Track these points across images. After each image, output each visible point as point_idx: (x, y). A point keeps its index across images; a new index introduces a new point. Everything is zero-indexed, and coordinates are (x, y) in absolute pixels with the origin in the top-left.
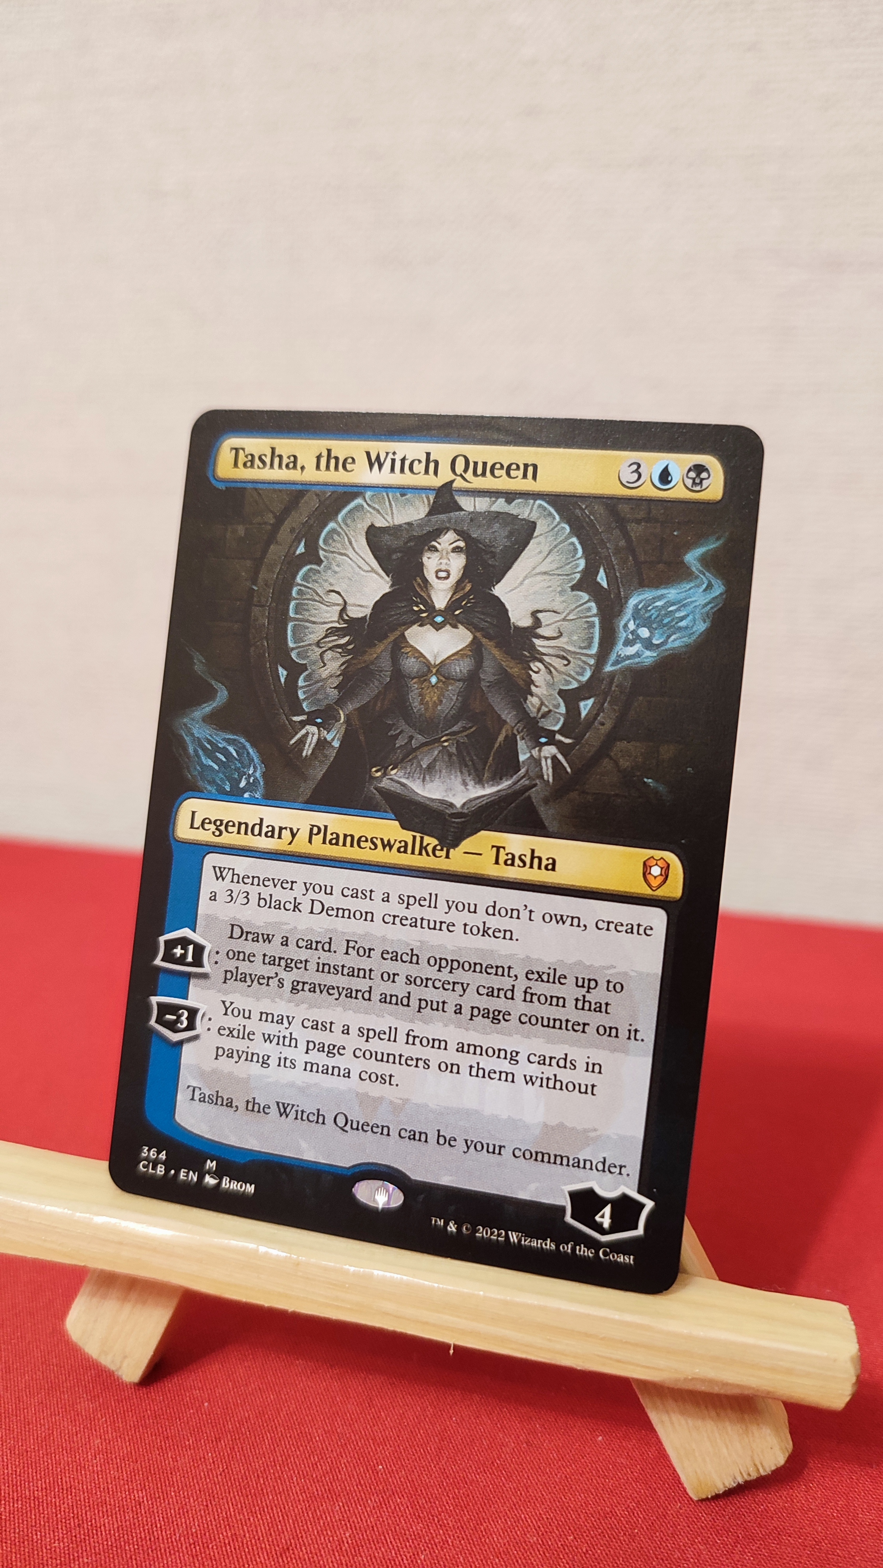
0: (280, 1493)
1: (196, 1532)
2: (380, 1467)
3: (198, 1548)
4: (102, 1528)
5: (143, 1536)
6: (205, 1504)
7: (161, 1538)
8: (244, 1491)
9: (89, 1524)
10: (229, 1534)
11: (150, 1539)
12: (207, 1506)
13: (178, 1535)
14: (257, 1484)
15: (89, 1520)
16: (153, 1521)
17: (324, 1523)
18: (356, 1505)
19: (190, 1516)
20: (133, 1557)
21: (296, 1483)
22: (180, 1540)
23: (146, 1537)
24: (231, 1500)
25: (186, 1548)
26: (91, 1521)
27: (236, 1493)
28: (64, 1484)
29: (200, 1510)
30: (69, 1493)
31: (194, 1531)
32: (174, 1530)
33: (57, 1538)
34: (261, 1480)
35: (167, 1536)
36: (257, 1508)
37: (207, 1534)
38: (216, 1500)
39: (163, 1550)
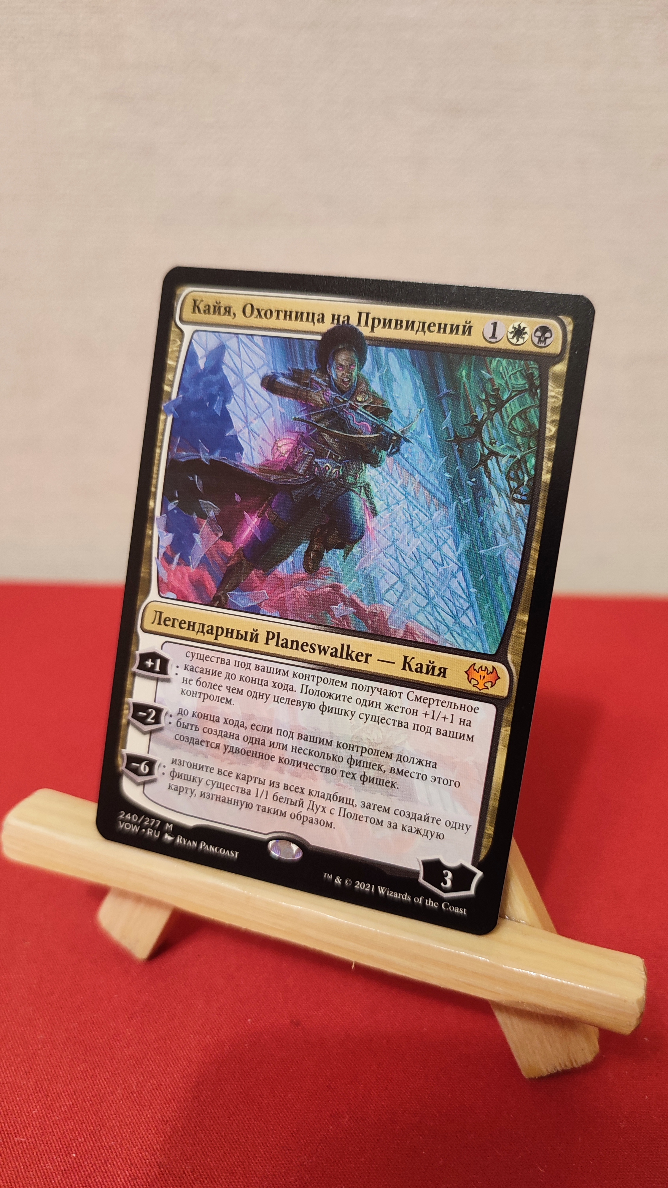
0: (183, 1048)
3: (135, 1095)
10: (155, 1082)
14: (165, 1044)
20: (91, 1109)
24: (150, 1058)
25: (127, 1096)
27: (153, 1054)
35: (110, 1090)
36: (170, 1060)
39: (111, 1102)
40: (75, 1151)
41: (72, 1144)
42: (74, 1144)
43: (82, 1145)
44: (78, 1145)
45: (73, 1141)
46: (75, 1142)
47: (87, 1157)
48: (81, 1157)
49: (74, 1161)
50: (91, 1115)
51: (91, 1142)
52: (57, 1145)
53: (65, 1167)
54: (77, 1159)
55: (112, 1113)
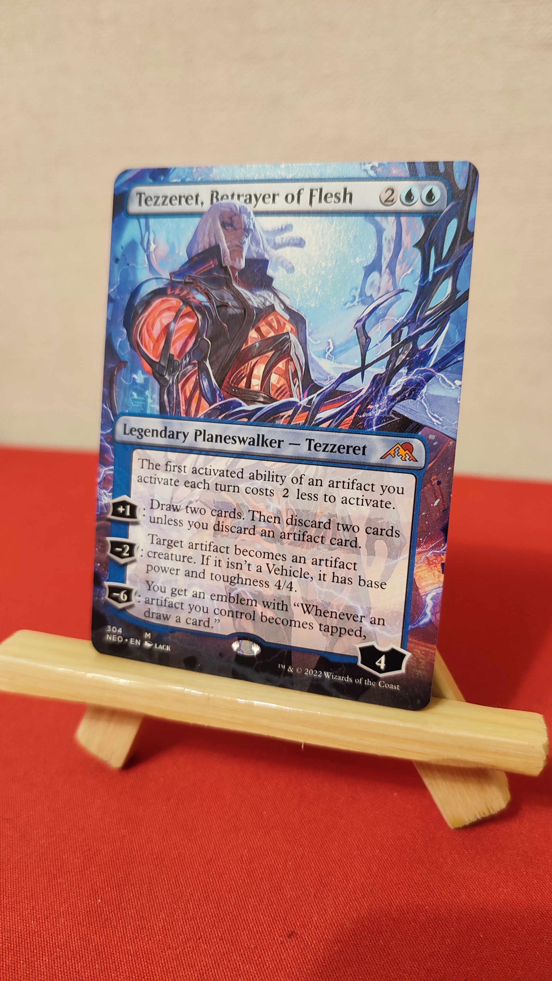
0: (206, 828)
1: (157, 852)
2: (265, 812)
3: (158, 860)
4: (103, 850)
5: (127, 855)
6: (162, 835)
7: (137, 855)
8: (185, 828)
9: (95, 848)
10: (177, 852)
11: (131, 856)
12: (164, 836)
13: (146, 854)
15: (95, 846)
16: (132, 846)
17: (232, 845)
18: (251, 834)
19: (154, 842)
20: (121, 867)
21: (215, 822)
22: (148, 856)
23: (128, 855)
24: (177, 832)
25: (152, 861)
26: (96, 846)
28: (80, 826)
29: (159, 839)
30: (83, 831)
31: (156, 851)
32: (145, 851)
33: (76, 857)
34: (195, 821)
37: (164, 853)
38: (169, 833)
39: (138, 862)
40: (101, 898)
41: (101, 891)
42: (102, 892)
43: (108, 893)
44: (105, 893)
45: (102, 890)
46: (103, 891)
47: (109, 903)
48: (105, 903)
49: (99, 906)
50: (121, 872)
51: (115, 893)
52: (89, 891)
53: (91, 909)
54: (101, 904)
55: (138, 873)
